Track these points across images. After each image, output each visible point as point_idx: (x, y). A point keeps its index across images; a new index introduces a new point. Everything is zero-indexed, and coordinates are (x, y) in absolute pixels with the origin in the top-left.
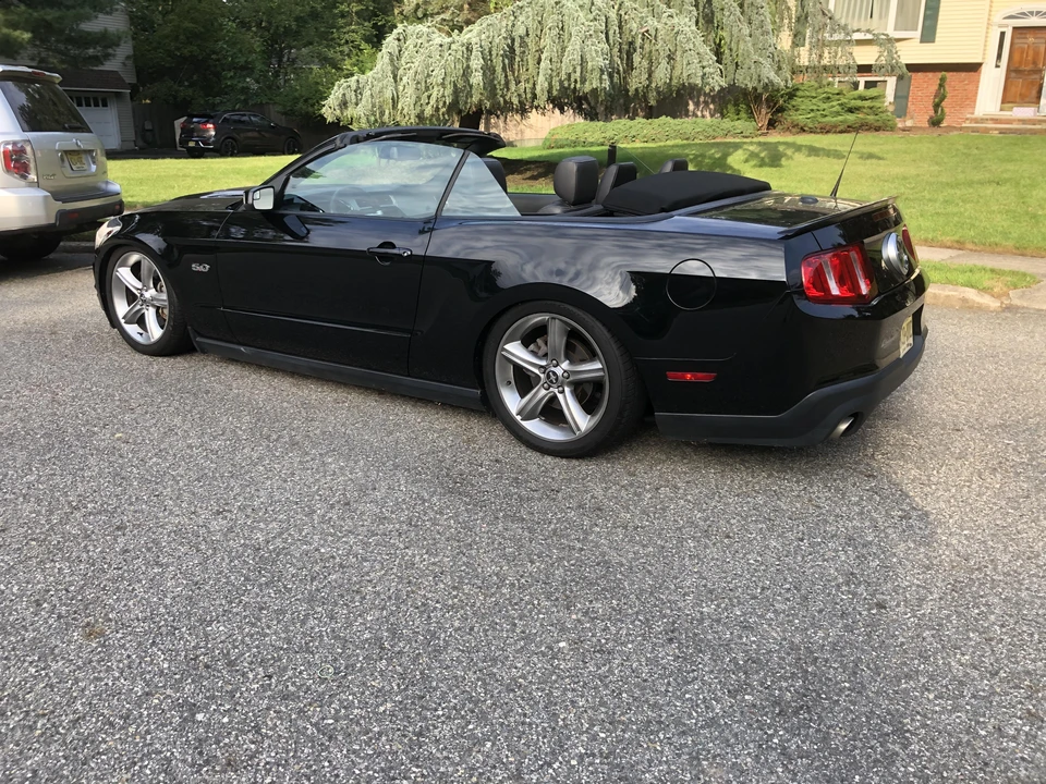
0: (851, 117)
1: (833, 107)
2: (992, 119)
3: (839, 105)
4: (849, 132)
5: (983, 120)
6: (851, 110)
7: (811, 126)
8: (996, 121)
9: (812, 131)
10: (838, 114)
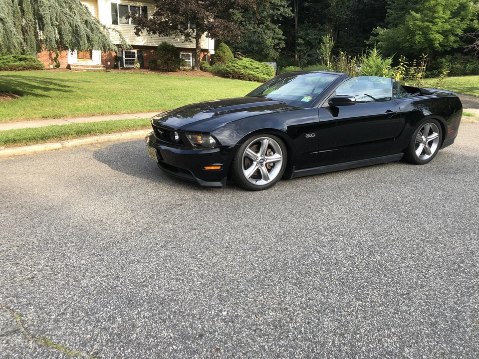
0: (23, 63)
1: (10, 57)
2: (81, 66)
3: (13, 57)
4: (24, 70)
5: (77, 66)
6: (20, 60)
7: (3, 66)
8: (83, 66)
9: (6, 69)
10: (15, 61)
